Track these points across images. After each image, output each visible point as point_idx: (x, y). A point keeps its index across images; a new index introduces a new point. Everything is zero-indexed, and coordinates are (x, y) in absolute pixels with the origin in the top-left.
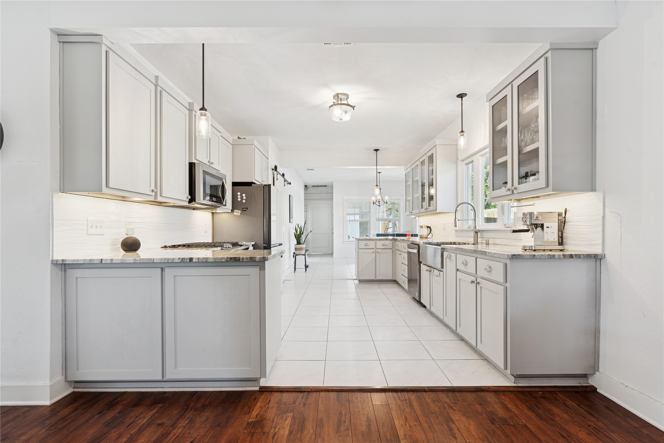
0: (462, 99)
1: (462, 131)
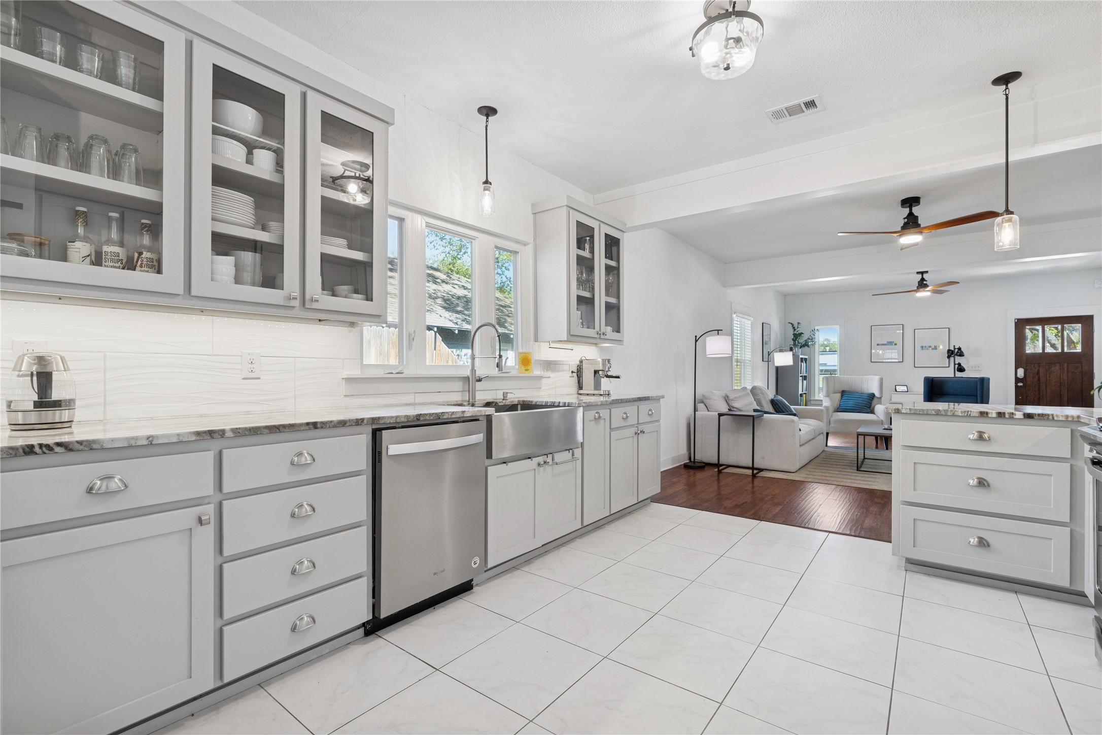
0: (487, 118)
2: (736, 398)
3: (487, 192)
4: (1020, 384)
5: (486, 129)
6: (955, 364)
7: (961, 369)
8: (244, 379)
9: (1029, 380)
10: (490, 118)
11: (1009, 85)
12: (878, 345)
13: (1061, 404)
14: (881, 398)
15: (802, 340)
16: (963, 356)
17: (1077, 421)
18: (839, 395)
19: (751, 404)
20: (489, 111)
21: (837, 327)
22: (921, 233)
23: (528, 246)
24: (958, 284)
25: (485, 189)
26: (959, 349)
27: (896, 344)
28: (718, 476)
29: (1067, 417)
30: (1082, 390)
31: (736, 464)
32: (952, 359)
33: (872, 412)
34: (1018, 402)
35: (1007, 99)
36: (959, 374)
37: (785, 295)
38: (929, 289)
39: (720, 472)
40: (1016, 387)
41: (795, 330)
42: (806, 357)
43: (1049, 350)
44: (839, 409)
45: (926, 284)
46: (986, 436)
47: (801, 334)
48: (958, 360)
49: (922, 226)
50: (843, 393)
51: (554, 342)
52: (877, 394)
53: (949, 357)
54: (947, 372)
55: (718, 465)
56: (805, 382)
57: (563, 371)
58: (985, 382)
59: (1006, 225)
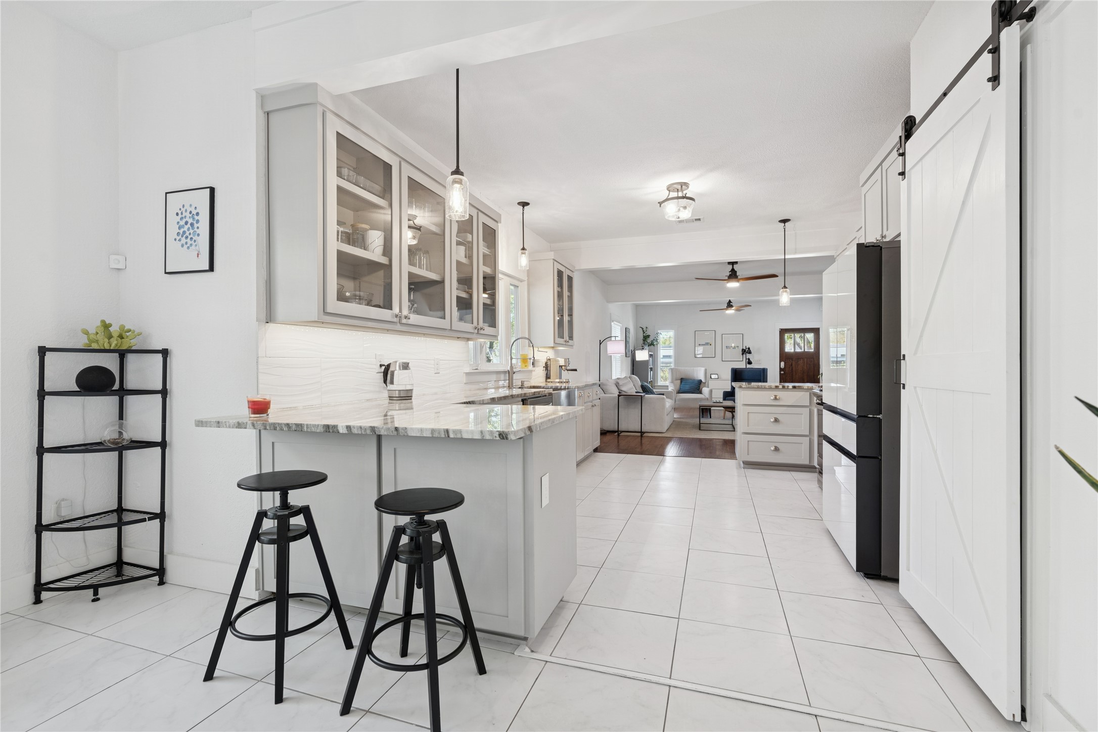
0: (523, 208)
1: (523, 249)
2: (623, 384)
3: (524, 255)
4: (782, 372)
5: (523, 215)
6: (746, 359)
7: (750, 363)
8: (435, 373)
9: (787, 369)
10: (525, 207)
11: (786, 224)
12: (699, 345)
13: (803, 382)
14: (705, 383)
15: (649, 341)
16: (751, 353)
17: (812, 389)
18: (679, 381)
19: (633, 388)
20: (524, 204)
21: (674, 331)
22: (738, 281)
23: (523, 282)
24: (750, 307)
25: (522, 253)
26: (749, 348)
27: (710, 345)
28: (618, 437)
29: (808, 387)
30: (814, 376)
31: (627, 430)
32: (744, 355)
33: (700, 392)
34: (780, 382)
35: (785, 231)
36: (749, 366)
37: (637, 306)
38: (733, 308)
39: (618, 435)
40: (780, 374)
41: (644, 333)
42: (652, 353)
43: (798, 350)
44: (679, 392)
45: (732, 305)
46: (778, 397)
47: (649, 336)
48: (748, 356)
49: (739, 277)
50: (682, 380)
51: (541, 347)
52: (703, 380)
53: (743, 354)
54: (742, 365)
55: (617, 431)
56: (652, 372)
57: (540, 366)
58: (765, 371)
59: (784, 293)
